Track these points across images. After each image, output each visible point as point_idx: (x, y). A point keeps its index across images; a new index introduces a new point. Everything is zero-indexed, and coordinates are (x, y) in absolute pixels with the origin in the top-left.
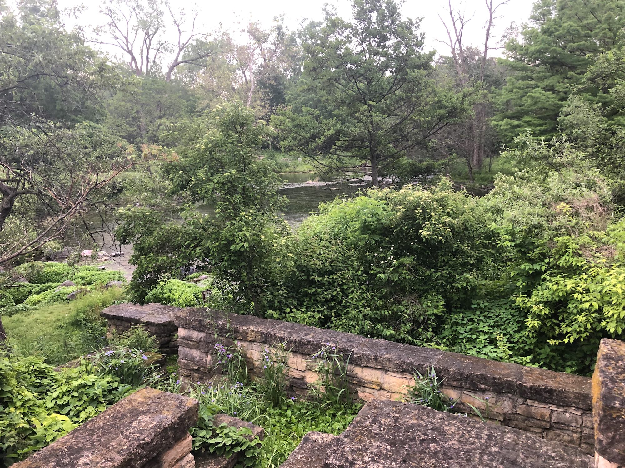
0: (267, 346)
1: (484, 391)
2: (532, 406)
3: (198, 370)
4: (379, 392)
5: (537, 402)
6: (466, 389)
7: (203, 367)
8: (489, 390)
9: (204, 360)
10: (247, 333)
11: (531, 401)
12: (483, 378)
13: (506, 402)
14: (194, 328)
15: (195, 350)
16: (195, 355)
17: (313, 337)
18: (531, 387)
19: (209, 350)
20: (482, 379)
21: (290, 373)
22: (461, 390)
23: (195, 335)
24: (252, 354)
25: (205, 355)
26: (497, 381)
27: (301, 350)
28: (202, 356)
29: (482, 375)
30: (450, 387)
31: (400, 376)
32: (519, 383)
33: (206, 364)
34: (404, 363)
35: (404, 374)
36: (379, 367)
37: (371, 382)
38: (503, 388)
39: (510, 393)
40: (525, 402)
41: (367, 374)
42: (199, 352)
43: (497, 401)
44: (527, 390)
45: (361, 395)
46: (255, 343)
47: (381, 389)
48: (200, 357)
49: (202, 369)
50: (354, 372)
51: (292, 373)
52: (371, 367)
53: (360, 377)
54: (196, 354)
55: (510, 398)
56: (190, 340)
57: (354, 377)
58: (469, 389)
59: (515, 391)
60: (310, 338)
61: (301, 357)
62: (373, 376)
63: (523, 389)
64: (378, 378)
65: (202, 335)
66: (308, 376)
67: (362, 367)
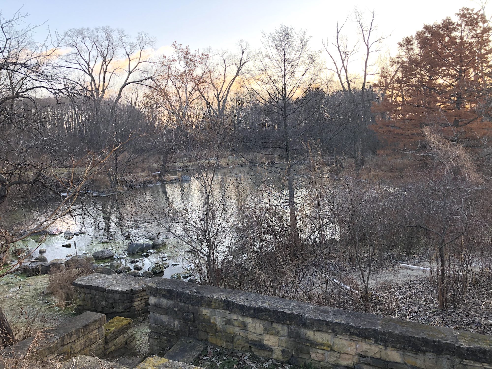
0: (229, 312)
1: (424, 352)
2: (467, 365)
3: (167, 332)
4: (329, 353)
5: (472, 362)
6: (408, 351)
7: (171, 331)
8: (430, 352)
9: (172, 325)
10: (211, 302)
11: (467, 361)
12: (425, 341)
13: (444, 363)
14: (164, 296)
15: (164, 316)
16: (164, 320)
17: (269, 304)
18: (468, 349)
19: (177, 316)
20: (423, 342)
21: (249, 336)
22: (404, 352)
23: (164, 302)
24: (215, 319)
25: (172, 320)
26: (437, 343)
27: (259, 316)
28: (170, 321)
29: (423, 338)
30: (394, 349)
31: (349, 339)
32: (456, 345)
33: (174, 328)
34: (352, 327)
35: (351, 337)
36: (330, 331)
37: (322, 344)
38: (443, 350)
39: (448, 354)
40: (462, 362)
41: (318, 337)
42: (167, 317)
43: (436, 362)
44: (464, 352)
45: (313, 355)
46: (218, 310)
47: (332, 350)
48: (168, 322)
49: (170, 332)
50: (307, 336)
51: (251, 336)
52: (322, 331)
53: (312, 339)
54: (164, 318)
55: (448, 359)
56: (160, 307)
57: (307, 340)
58: (412, 351)
59: (453, 353)
60: (266, 305)
61: (259, 322)
62: (324, 339)
63: (461, 350)
64: (328, 341)
65: (170, 302)
66: (266, 339)
67: (314, 331)
